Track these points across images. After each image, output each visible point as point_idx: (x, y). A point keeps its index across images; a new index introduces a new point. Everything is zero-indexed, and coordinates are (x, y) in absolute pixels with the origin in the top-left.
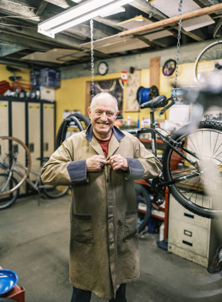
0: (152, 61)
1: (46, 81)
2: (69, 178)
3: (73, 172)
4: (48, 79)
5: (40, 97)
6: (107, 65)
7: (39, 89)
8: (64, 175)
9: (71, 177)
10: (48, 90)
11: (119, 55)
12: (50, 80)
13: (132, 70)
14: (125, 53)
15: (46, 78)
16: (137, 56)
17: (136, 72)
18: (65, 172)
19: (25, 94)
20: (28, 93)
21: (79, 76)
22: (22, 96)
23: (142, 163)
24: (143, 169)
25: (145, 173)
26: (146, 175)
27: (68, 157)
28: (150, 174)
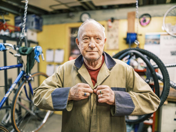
0: (129, 14)
1: (32, 25)
2: (51, 105)
3: (56, 99)
4: (34, 22)
6: (90, 16)
8: (47, 102)
9: (53, 104)
10: (32, 33)
11: (101, 8)
12: (36, 24)
13: (112, 20)
14: (105, 7)
15: (32, 23)
16: (116, 11)
17: (115, 22)
18: (49, 99)
19: (16, 35)
20: (18, 34)
21: (62, 23)
22: (13, 36)
23: (133, 99)
24: (133, 105)
25: (135, 111)
26: (136, 113)
27: (58, 83)
28: (141, 111)
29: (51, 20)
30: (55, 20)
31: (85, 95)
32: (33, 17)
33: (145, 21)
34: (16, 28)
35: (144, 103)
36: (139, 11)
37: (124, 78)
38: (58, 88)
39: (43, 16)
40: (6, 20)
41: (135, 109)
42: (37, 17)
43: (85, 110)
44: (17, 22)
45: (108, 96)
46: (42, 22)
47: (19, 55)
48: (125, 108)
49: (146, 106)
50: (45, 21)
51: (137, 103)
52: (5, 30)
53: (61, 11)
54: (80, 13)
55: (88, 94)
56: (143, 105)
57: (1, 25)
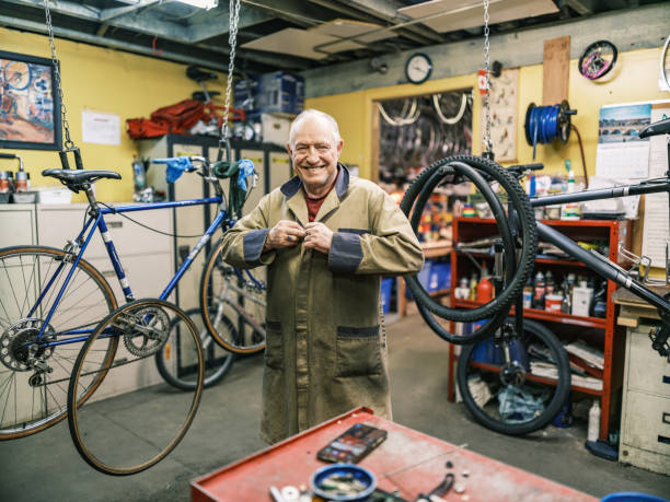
0: (548, 46)
1: (276, 102)
2: (242, 255)
3: (248, 246)
4: (280, 94)
5: (262, 138)
6: (430, 62)
7: (258, 120)
10: (276, 121)
11: (464, 35)
12: (285, 98)
13: (497, 69)
14: (476, 31)
15: (276, 93)
16: (509, 38)
17: (506, 74)
18: (239, 245)
19: (233, 131)
20: (239, 129)
21: (355, 88)
23: (362, 244)
24: (361, 254)
25: (364, 264)
26: (367, 267)
27: (259, 223)
28: (376, 264)
29: (327, 83)
30: (337, 81)
31: (289, 239)
32: (278, 77)
33: (599, 64)
34: (237, 113)
35: (386, 253)
36: (583, 33)
37: (364, 212)
38: (257, 230)
39: (305, 74)
40: (212, 94)
41: (363, 260)
42: (288, 78)
43: (294, 265)
44: (238, 94)
45: (315, 237)
46: (302, 89)
47: (215, 179)
48: (346, 259)
49: (390, 258)
50: (310, 87)
51: (368, 252)
52: (207, 121)
53: (351, 56)
54: (405, 55)
55: (294, 238)
56: (383, 257)
57: (195, 108)
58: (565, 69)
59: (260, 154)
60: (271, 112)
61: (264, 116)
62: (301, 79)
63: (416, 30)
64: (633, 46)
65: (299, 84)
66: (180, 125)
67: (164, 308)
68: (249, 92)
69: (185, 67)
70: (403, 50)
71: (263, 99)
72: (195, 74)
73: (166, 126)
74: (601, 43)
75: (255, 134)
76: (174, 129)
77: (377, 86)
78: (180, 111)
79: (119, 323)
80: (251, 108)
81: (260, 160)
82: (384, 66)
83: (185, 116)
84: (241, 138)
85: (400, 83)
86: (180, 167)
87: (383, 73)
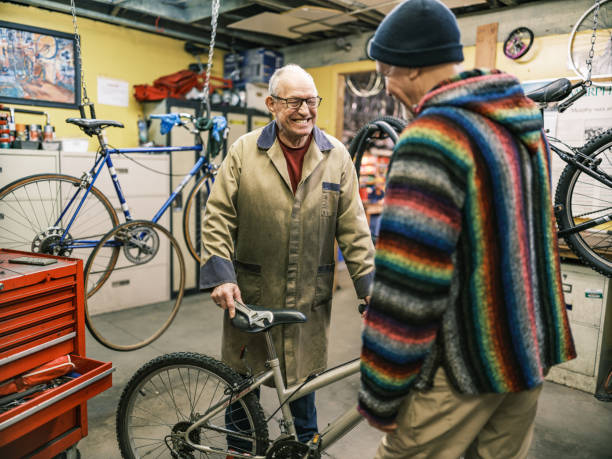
0: (481, 30)
1: (258, 73)
4: (262, 67)
5: (246, 104)
7: (243, 89)
10: (259, 90)
15: (259, 67)
19: (221, 97)
20: (227, 96)
21: (324, 63)
22: (216, 100)
30: (310, 57)
32: (261, 52)
33: (519, 46)
34: (226, 82)
39: (284, 50)
40: (205, 65)
42: (270, 54)
44: (228, 66)
46: (281, 63)
47: (197, 132)
52: (199, 88)
53: (321, 36)
57: (191, 77)
58: (494, 50)
59: (244, 118)
60: (254, 82)
61: (248, 86)
62: (281, 55)
63: (371, 15)
64: (547, 32)
65: (278, 59)
66: (177, 91)
67: (155, 229)
68: (236, 65)
69: (183, 43)
70: (364, 32)
71: (248, 71)
72: (191, 49)
73: (165, 92)
74: (522, 29)
75: (240, 101)
76: (172, 94)
77: (342, 62)
78: (176, 79)
79: (120, 235)
80: (237, 78)
81: (243, 123)
82: (349, 45)
83: (180, 83)
84: (228, 104)
85: (361, 59)
86: (171, 122)
87: (347, 51)
